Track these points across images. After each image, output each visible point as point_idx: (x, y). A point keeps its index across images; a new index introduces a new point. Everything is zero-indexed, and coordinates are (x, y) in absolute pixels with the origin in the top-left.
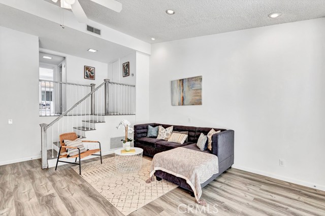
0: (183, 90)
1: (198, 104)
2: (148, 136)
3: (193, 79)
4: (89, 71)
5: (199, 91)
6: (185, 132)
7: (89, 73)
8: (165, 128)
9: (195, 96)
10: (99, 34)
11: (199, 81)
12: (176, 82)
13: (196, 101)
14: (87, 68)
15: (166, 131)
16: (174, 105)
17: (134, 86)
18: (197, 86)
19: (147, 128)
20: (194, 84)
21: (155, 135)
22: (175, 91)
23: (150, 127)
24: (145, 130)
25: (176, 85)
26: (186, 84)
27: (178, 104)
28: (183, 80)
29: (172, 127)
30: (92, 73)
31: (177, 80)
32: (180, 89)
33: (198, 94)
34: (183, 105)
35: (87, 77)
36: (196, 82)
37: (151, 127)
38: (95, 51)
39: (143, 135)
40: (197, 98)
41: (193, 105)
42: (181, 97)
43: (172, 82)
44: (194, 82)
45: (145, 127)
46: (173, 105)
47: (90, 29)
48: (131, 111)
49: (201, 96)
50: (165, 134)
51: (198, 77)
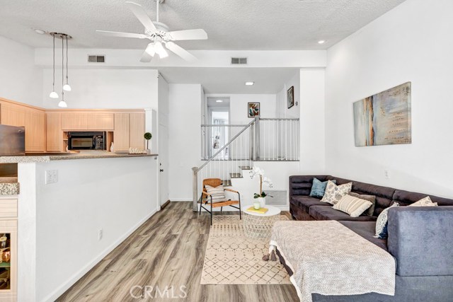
0: (372, 118)
1: (402, 143)
2: (311, 195)
3: (391, 93)
4: (253, 108)
5: (402, 115)
6: (369, 196)
7: (254, 111)
8: (337, 184)
9: (395, 126)
10: (245, 63)
11: (402, 95)
12: (360, 104)
13: (397, 136)
14: (251, 105)
15: (336, 189)
16: (359, 146)
17: (298, 120)
18: (399, 106)
19: (311, 182)
20: (393, 102)
21: (321, 194)
22: (359, 119)
23: (316, 181)
24: (307, 185)
25: (360, 110)
26: (377, 105)
27: (364, 143)
28: (372, 97)
29: (350, 184)
30: (257, 110)
31: (363, 100)
32: (367, 116)
33: (401, 122)
34: (373, 145)
35: (251, 115)
36: (398, 98)
37: (318, 181)
38: (252, 84)
39: (304, 191)
40: (400, 129)
41: (392, 144)
42: (370, 129)
43: (354, 104)
44: (393, 97)
45: (308, 181)
46: (357, 145)
47: (235, 61)
48: (293, 155)
49: (407, 125)
50: (334, 195)
51: (400, 86)
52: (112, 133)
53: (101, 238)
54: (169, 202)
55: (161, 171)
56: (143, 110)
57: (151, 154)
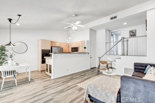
7: (133, 34)
10: (117, 18)
14: (131, 31)
24: (143, 68)
35: (131, 36)
45: (145, 66)
52: (79, 47)
53: (67, 70)
54: (95, 67)
55: (91, 58)
56: (85, 41)
57: (86, 52)
